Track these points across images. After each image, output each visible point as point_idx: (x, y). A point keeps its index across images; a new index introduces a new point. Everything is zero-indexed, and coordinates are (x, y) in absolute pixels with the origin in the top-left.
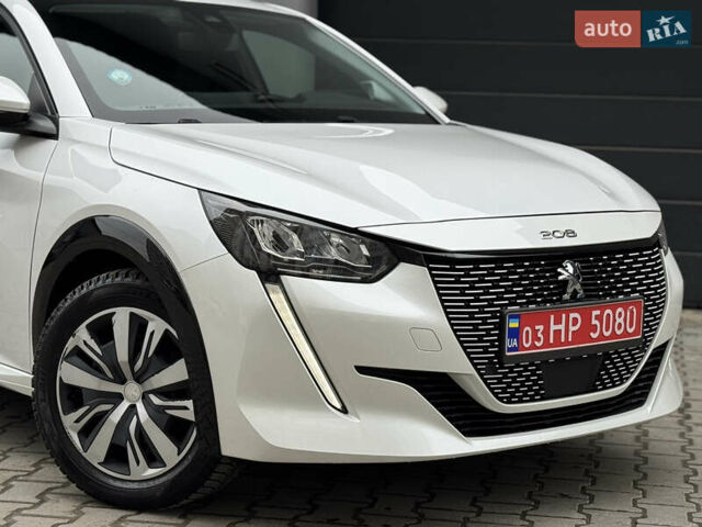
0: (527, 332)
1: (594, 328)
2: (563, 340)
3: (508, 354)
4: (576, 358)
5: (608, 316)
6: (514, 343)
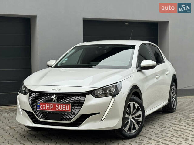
0: (41, 106)
1: (57, 108)
2: (49, 109)
3: (37, 109)
4: (54, 113)
5: (60, 106)
6: (39, 108)
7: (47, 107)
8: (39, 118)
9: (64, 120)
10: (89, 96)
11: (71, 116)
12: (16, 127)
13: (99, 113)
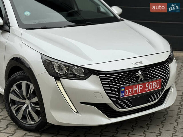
0: (127, 91)
1: (147, 88)
2: (137, 92)
3: (121, 97)
4: (141, 96)
5: (151, 84)
6: (123, 94)
7: (135, 90)
8: (120, 108)
9: (150, 102)
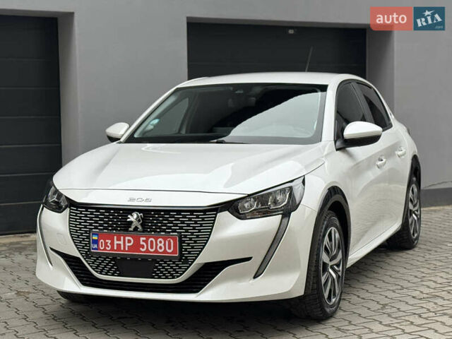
0: (102, 242)
1: (143, 247)
2: (122, 249)
3: (92, 251)
4: (134, 259)
5: (152, 242)
6: (96, 246)
7: (117, 244)
8: (97, 272)
9: (160, 278)
10: (224, 216)
11: (180, 268)
12: (31, 293)
13: (249, 259)
